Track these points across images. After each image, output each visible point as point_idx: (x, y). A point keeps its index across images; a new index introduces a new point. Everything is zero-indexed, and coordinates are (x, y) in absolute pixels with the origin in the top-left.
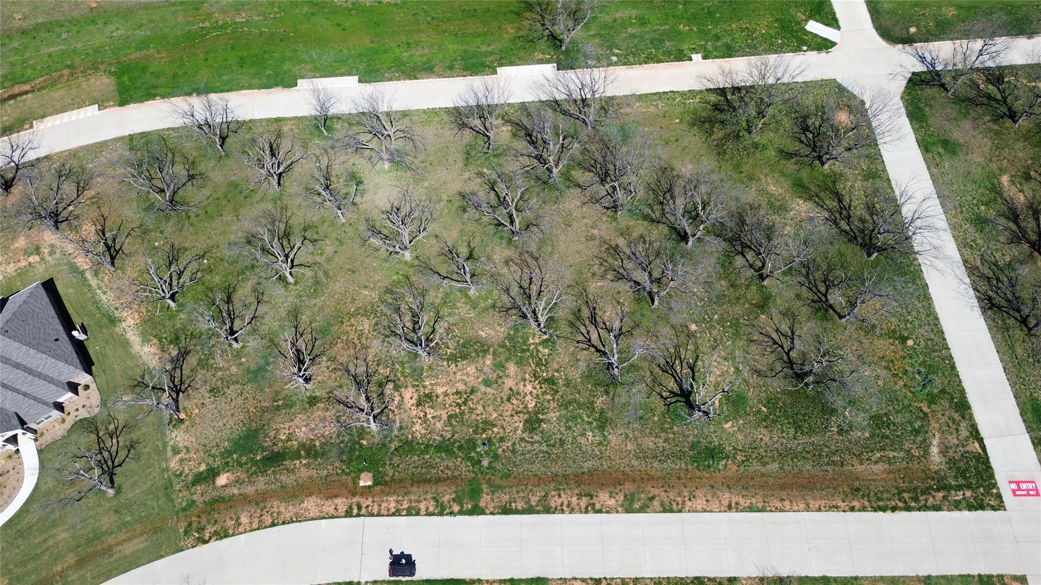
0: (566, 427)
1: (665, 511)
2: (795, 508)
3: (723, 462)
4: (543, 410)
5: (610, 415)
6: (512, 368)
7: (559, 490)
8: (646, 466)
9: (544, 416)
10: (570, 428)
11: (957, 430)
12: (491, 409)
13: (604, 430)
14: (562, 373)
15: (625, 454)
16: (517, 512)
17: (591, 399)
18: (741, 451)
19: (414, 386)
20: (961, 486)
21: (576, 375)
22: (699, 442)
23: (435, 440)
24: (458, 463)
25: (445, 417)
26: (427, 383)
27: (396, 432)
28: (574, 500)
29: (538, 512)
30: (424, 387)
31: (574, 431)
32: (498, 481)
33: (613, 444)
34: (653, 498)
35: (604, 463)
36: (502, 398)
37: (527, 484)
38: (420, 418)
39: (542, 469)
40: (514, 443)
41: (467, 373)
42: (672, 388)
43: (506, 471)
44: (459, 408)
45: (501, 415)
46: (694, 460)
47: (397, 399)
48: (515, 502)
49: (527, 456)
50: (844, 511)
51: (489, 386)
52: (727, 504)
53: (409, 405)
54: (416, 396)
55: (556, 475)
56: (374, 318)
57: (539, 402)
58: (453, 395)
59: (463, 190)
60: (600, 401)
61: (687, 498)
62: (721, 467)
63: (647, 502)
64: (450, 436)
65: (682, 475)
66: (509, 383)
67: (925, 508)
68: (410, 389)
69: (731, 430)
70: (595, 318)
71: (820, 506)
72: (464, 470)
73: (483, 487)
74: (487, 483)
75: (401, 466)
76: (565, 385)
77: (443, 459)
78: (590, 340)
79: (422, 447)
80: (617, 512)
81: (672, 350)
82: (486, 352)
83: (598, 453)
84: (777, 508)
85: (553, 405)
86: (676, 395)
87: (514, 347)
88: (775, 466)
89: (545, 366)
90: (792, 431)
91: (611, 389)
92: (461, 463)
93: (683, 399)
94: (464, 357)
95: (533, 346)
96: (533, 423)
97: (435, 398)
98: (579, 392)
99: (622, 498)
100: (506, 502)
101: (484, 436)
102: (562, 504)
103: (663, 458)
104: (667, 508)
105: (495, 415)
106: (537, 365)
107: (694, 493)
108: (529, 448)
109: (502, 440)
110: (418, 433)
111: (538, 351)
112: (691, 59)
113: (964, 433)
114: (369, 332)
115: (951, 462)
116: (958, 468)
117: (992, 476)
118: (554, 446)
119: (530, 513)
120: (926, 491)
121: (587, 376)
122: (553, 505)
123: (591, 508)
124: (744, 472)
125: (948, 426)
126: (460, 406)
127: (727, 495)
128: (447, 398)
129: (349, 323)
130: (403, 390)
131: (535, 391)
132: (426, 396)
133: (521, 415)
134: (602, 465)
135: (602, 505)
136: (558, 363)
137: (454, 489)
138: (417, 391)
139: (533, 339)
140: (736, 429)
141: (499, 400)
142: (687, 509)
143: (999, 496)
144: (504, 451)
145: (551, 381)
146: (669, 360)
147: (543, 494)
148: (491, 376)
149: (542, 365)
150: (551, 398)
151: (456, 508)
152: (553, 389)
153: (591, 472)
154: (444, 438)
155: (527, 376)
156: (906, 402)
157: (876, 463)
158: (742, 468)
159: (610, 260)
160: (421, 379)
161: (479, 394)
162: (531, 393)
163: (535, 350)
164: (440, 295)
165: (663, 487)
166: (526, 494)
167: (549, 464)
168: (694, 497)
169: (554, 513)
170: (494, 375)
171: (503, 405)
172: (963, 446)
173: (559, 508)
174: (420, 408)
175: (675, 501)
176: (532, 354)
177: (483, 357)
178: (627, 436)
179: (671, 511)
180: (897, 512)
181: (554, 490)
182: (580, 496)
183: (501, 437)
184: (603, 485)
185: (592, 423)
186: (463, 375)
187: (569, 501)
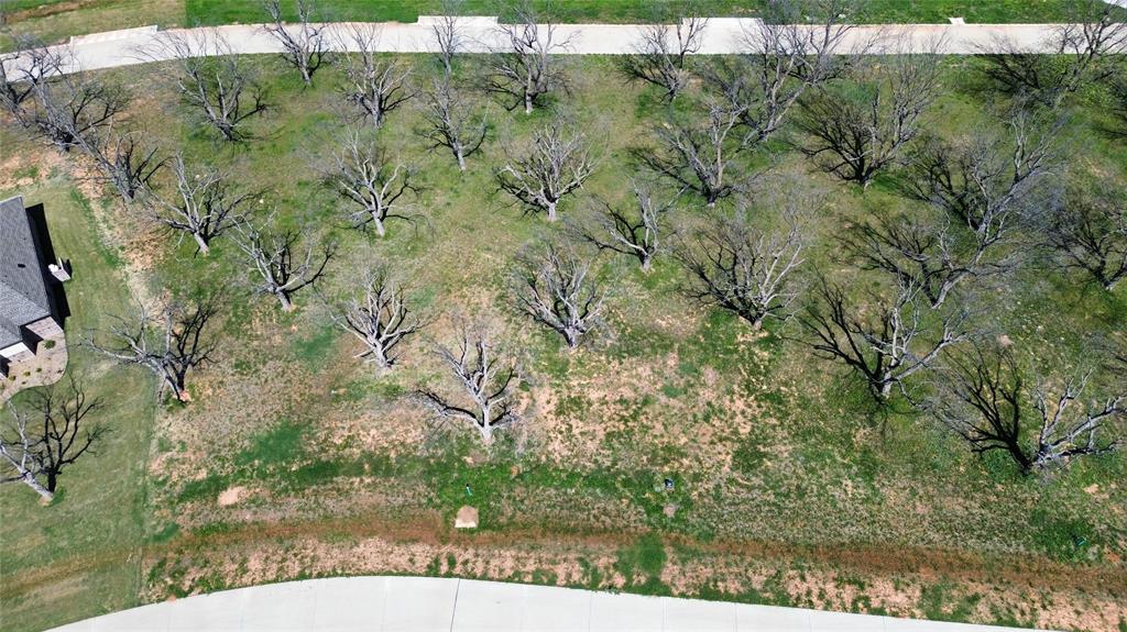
0: (806, 467)
1: (1000, 622)
3: (1094, 549)
4: (765, 439)
5: (880, 456)
7: (801, 568)
8: (955, 544)
9: (767, 449)
10: (813, 471)
12: (677, 429)
13: (872, 479)
14: (794, 388)
15: (915, 520)
16: (728, 597)
17: (846, 430)
19: (552, 386)
21: (817, 392)
22: (1044, 512)
23: (585, 467)
24: (623, 506)
25: (601, 435)
26: (575, 383)
27: (520, 450)
28: (830, 587)
29: (766, 602)
30: (569, 388)
31: (820, 476)
32: (691, 544)
33: (891, 503)
34: (975, 598)
35: (879, 532)
36: (695, 416)
37: (743, 553)
38: (561, 433)
39: (768, 530)
40: (718, 486)
41: (637, 375)
42: (983, 425)
43: (705, 527)
44: (625, 424)
45: (694, 441)
46: (1042, 540)
47: (524, 403)
48: (724, 580)
49: (741, 506)
51: (675, 397)
53: (544, 412)
54: (555, 400)
55: (795, 544)
56: (496, 290)
57: (758, 427)
58: (614, 403)
59: (633, 145)
60: (861, 435)
61: (1037, 605)
62: (1091, 557)
63: (965, 605)
64: (609, 464)
65: (1022, 565)
66: (707, 395)
68: (547, 389)
69: (1100, 498)
70: (841, 316)
72: (633, 518)
73: (666, 550)
74: (673, 545)
75: (526, 502)
76: (799, 406)
77: (597, 498)
78: (836, 346)
79: (563, 475)
80: (913, 616)
81: (974, 370)
82: (667, 348)
83: (866, 515)
85: (781, 433)
86: (990, 437)
87: (714, 346)
89: (765, 376)
91: (878, 418)
92: (628, 506)
93: (1004, 444)
94: (632, 353)
95: (743, 346)
96: (748, 457)
97: (585, 406)
98: (823, 418)
99: (918, 593)
100: (708, 579)
101: (667, 469)
102: (809, 593)
103: (984, 533)
104: (1005, 618)
105: (683, 440)
106: (751, 373)
107: (1049, 597)
108: (744, 494)
109: (697, 478)
110: (556, 454)
111: (752, 353)
112: (949, 22)
114: (489, 307)
118: (787, 496)
119: (750, 603)
121: (835, 397)
122: (792, 592)
123: (862, 604)
126: (626, 421)
127: (1113, 606)
128: (605, 407)
129: (459, 293)
130: (536, 389)
131: (749, 410)
132: (572, 401)
133: (728, 443)
134: (874, 534)
135: (883, 602)
136: (786, 373)
137: (616, 548)
138: (557, 392)
139: (743, 336)
140: (1108, 497)
141: (690, 417)
142: (1042, 623)
144: (700, 495)
145: (776, 398)
146: (971, 384)
147: (773, 572)
148: (676, 382)
149: (760, 373)
150: (778, 423)
151: (620, 581)
152: (779, 410)
153: (856, 545)
154: (600, 465)
155: (735, 387)
159: (858, 242)
160: (565, 376)
161: (657, 406)
162: (743, 412)
163: (747, 353)
164: (597, 268)
165: (989, 581)
166: (742, 570)
167: (781, 524)
168: (1051, 603)
169: (795, 606)
170: (682, 382)
171: (697, 425)
173: (804, 598)
174: (562, 417)
175: (1016, 607)
176: (742, 358)
177: (663, 355)
178: (914, 492)
179: (1013, 624)
181: (792, 569)
182: (839, 582)
183: (695, 474)
184: (880, 568)
185: (850, 467)
186: (632, 377)
187: (820, 588)
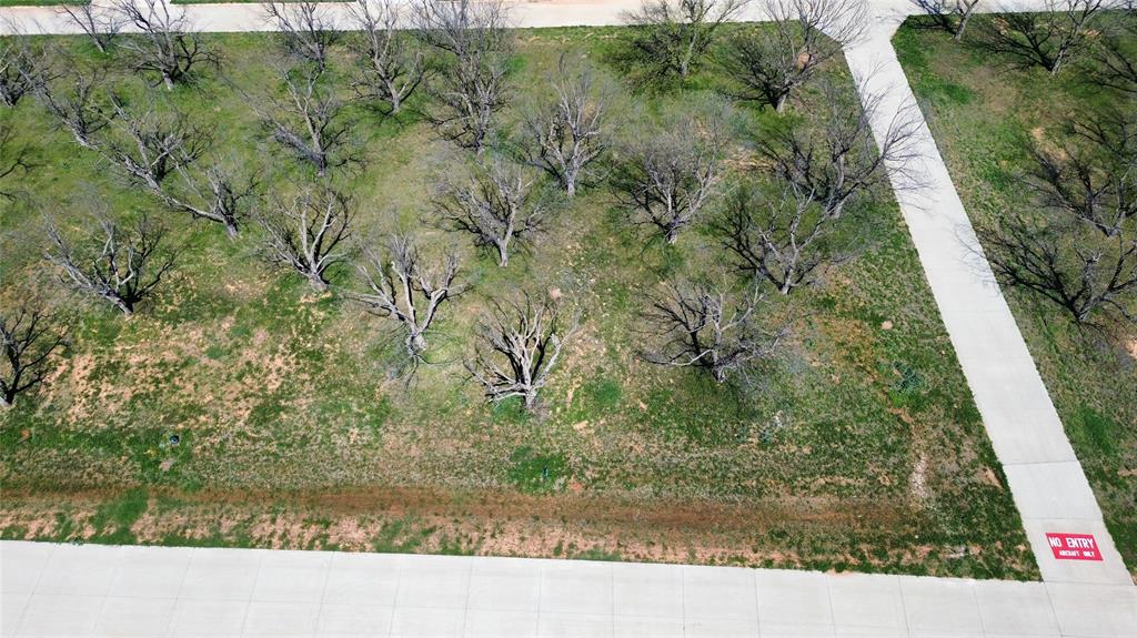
0: (319, 419)
1: (445, 552)
2: (670, 557)
3: (562, 480)
4: (290, 393)
5: (397, 404)
6: (261, 335)
7: (276, 512)
8: (434, 481)
10: (324, 420)
11: (958, 451)
12: (206, 388)
13: (379, 426)
14: (338, 345)
15: (403, 462)
16: (192, 543)
17: (373, 382)
18: (596, 464)
19: (95, 352)
20: (962, 537)
21: (358, 347)
22: (529, 448)
23: (97, 427)
24: (120, 463)
25: (128, 396)
26: (119, 348)
27: (39, 414)
28: (296, 529)
29: (226, 545)
30: (111, 354)
31: (330, 426)
32: (178, 495)
33: (387, 447)
34: (432, 530)
35: (365, 474)
36: (229, 375)
37: (226, 501)
39: (257, 478)
40: (225, 440)
41: (187, 338)
43: (196, 479)
44: (157, 385)
45: (220, 399)
46: (514, 474)
47: (60, 370)
48: (194, 527)
49: (239, 459)
50: (754, 567)
51: (217, 358)
52: (554, 546)
53: (78, 377)
54: (93, 365)
55: (279, 490)
57: (287, 383)
58: (153, 366)
60: (385, 386)
61: (488, 533)
62: (556, 488)
63: (418, 537)
64: (123, 424)
65: (491, 498)
66: (249, 354)
67: (897, 568)
68: (88, 356)
69: (584, 434)
71: (713, 556)
72: (126, 474)
73: (149, 502)
74: (158, 497)
75: (25, 463)
76: (336, 361)
77: (97, 457)
79: (71, 436)
80: (363, 550)
82: (227, 311)
83: (359, 458)
84: (638, 556)
85: (308, 387)
87: (275, 308)
88: (648, 489)
89: (314, 334)
90: (684, 439)
91: (408, 370)
92: (125, 463)
94: (191, 316)
95: (303, 307)
96: (266, 412)
97: (122, 370)
98: (356, 372)
99: (378, 528)
100: (179, 527)
101: (181, 426)
103: (464, 470)
104: (450, 547)
105: (210, 397)
106: (301, 332)
107: (502, 527)
108: (248, 445)
109: (208, 433)
110: (73, 417)
111: (309, 313)
113: (969, 454)
115: (947, 499)
116: (959, 510)
117: (1017, 524)
118: (289, 446)
119: (212, 546)
120: (901, 542)
121: (375, 351)
122: (256, 535)
123: (319, 542)
124: (593, 498)
125: (943, 444)
126: (159, 383)
127: (558, 531)
128: (142, 371)
129: (34, 266)
130: (77, 356)
131: (286, 368)
132: (110, 366)
133: (252, 400)
134: (360, 477)
135: (341, 539)
136: (336, 331)
137: (99, 503)
138: (98, 358)
139: (306, 297)
140: (593, 431)
141: (224, 377)
142: (484, 550)
143: (1030, 557)
144: (204, 449)
145: (317, 355)
147: (246, 517)
148: (223, 344)
149: (310, 332)
150: (309, 378)
151: (89, 532)
152: (315, 366)
153: (338, 487)
154: (112, 427)
155: (281, 347)
156: (874, 407)
157: (816, 493)
158: (591, 491)
160: (112, 342)
161: (196, 368)
163: (304, 313)
164: (184, 237)
165: (453, 514)
166: (217, 517)
167: (273, 472)
168: (501, 532)
169: (253, 546)
170: (230, 343)
171: (228, 384)
172: (967, 475)
173: (266, 539)
174: (94, 382)
175: (466, 536)
176: (298, 318)
177: (221, 319)
178: (414, 436)
179: (457, 552)
180: (845, 572)
181: (267, 513)
182: (308, 522)
183: (207, 430)
184: (353, 507)
185: (364, 416)
186: (180, 340)
187: (286, 530)
